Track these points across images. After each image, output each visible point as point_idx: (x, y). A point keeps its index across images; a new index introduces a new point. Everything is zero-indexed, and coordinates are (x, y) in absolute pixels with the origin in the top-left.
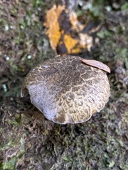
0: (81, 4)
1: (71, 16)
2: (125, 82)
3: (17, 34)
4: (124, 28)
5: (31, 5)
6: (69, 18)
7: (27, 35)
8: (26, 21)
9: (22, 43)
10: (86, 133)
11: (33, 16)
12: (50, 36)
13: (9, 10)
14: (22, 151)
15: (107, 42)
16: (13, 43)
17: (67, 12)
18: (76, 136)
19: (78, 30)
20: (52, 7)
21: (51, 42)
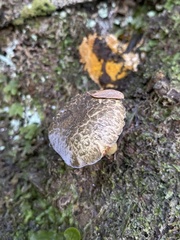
0: (117, 22)
1: (107, 40)
2: (170, 96)
3: (54, 82)
4: (167, 31)
5: (60, 48)
6: (105, 43)
7: (64, 79)
8: (60, 66)
9: (62, 89)
10: (135, 166)
11: (66, 57)
12: (89, 70)
13: (41, 61)
14: (76, 196)
15: (154, 53)
16: (54, 92)
17: (100, 38)
18: (124, 171)
19: (121, 52)
20: (82, 40)
21: (92, 77)
